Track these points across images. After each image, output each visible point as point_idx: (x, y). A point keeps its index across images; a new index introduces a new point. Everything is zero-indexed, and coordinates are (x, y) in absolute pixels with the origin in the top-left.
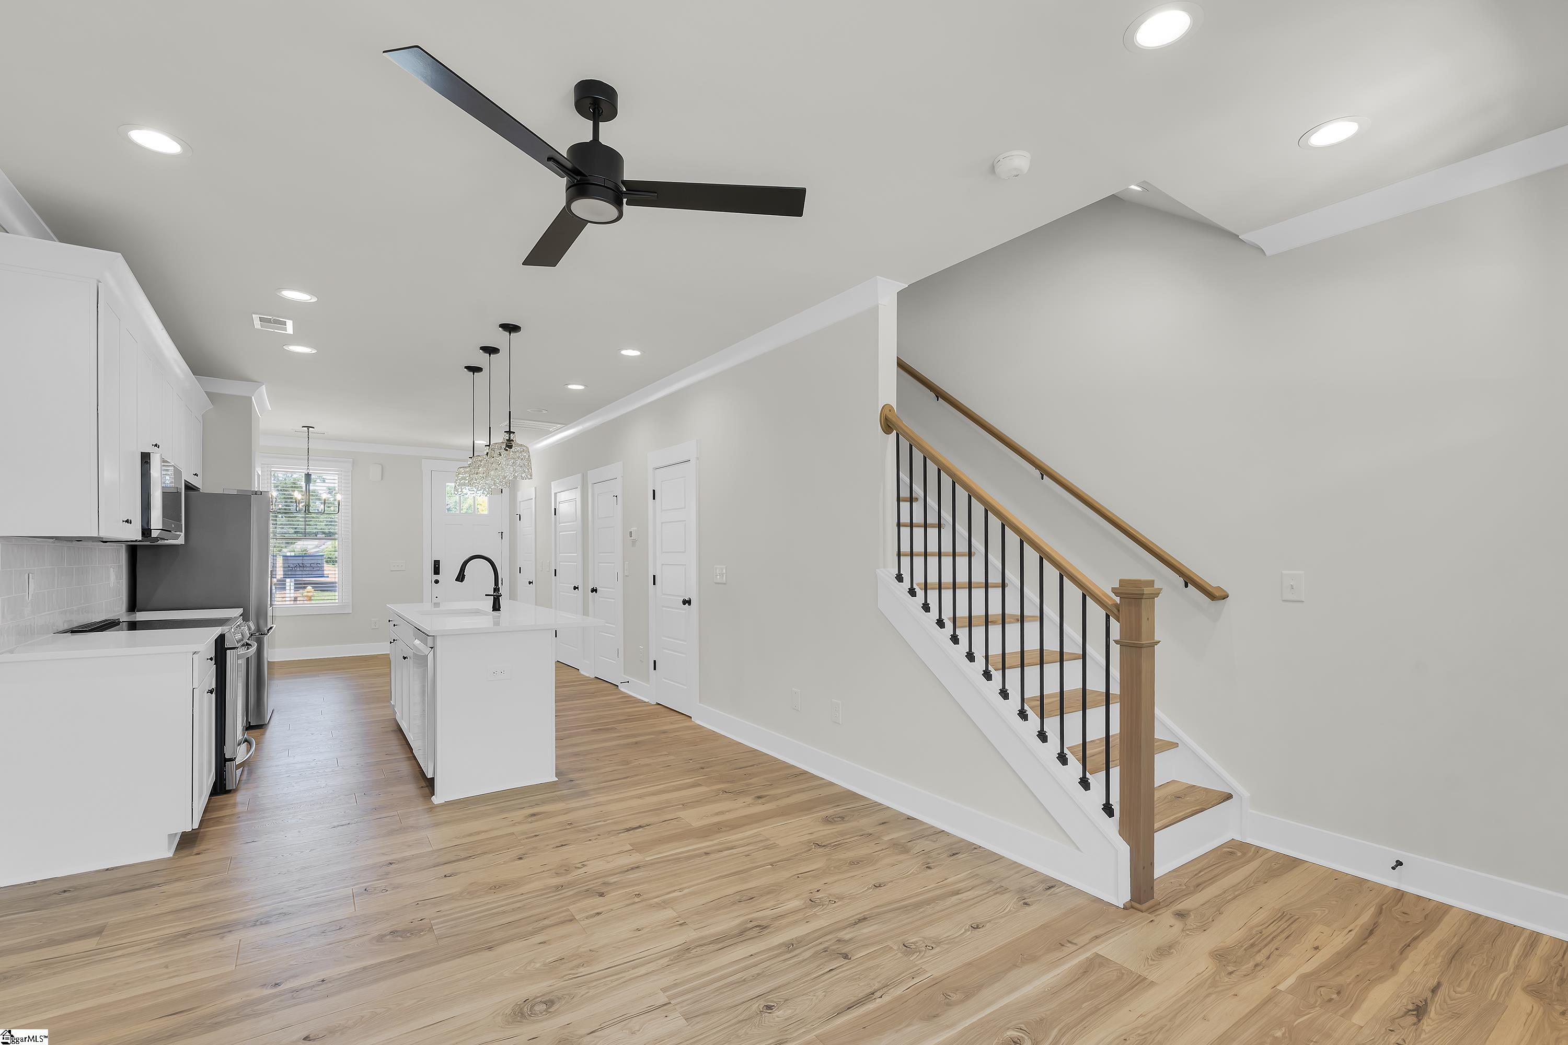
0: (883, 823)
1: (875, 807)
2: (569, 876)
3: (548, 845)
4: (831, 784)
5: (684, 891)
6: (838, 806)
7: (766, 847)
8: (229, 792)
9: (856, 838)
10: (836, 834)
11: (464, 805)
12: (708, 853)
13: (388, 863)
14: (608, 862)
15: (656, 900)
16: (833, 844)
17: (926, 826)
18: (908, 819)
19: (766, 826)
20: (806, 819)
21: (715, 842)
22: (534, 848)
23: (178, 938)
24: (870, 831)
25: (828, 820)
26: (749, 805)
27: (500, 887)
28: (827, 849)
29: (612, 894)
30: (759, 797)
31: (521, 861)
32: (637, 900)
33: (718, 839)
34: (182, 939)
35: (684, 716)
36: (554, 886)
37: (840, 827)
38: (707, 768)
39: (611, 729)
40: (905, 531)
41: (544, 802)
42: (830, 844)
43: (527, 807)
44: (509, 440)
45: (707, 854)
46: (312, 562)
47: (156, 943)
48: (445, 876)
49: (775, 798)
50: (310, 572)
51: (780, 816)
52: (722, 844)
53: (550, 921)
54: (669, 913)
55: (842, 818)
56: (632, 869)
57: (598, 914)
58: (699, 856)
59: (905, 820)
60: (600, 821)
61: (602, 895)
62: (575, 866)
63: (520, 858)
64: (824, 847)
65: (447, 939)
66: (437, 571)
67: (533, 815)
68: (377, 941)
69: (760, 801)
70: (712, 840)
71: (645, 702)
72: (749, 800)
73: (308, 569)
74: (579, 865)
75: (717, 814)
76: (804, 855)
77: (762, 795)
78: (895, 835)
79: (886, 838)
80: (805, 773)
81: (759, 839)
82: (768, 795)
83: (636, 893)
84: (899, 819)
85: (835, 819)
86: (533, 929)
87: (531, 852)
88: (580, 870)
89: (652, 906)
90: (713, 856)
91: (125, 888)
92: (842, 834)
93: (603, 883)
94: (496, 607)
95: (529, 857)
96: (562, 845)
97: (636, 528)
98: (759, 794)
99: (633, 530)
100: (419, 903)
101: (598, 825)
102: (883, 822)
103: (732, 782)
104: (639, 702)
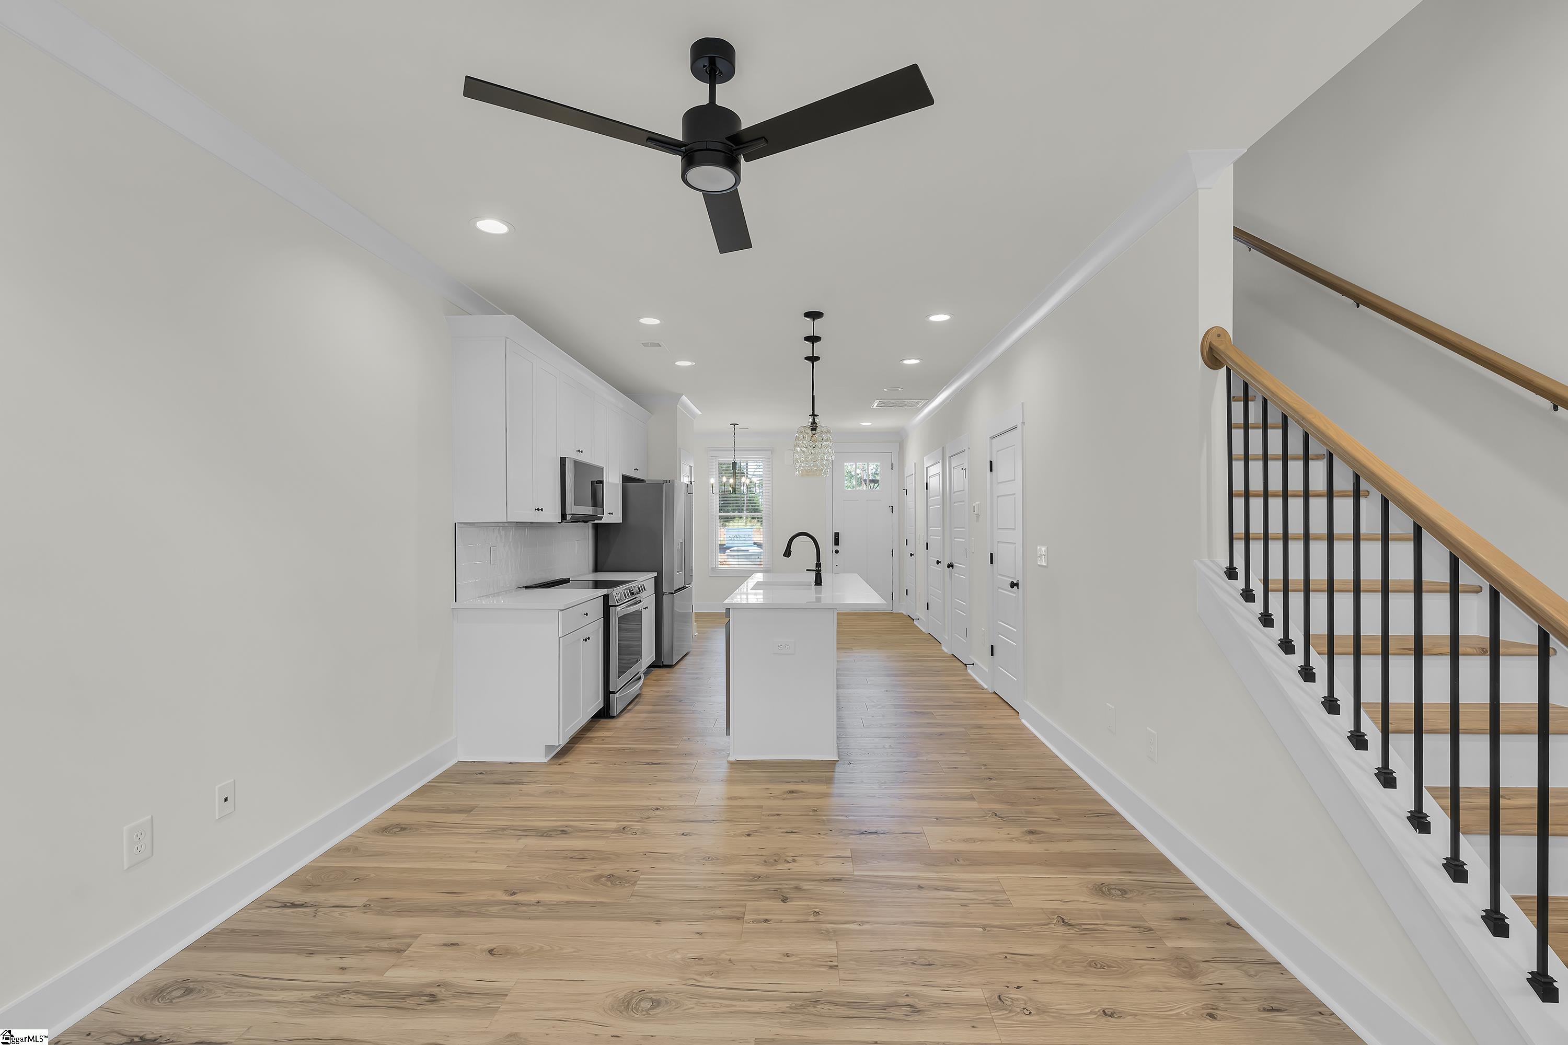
0: (1181, 919)
1: (1189, 890)
2: (773, 868)
3: (780, 828)
4: (1141, 839)
5: (863, 926)
6: (1130, 872)
7: (994, 903)
8: (613, 717)
9: (1124, 928)
10: (1099, 913)
11: (746, 767)
12: (922, 888)
13: (655, 807)
14: (817, 864)
15: (829, 926)
16: (1084, 927)
17: (1251, 946)
18: (1228, 924)
19: (1013, 873)
20: (1072, 879)
21: (940, 875)
22: (766, 828)
23: (499, 831)
24: (1153, 924)
25: (1101, 890)
26: (1011, 840)
27: (712, 859)
28: (1072, 931)
29: (795, 903)
30: (1031, 832)
31: (749, 838)
32: (812, 918)
33: (946, 872)
34: (500, 832)
35: (1014, 711)
36: (752, 874)
37: (1110, 905)
38: (996, 779)
39: (927, 713)
40: (1239, 503)
41: (810, 781)
42: (1081, 925)
43: (793, 782)
44: (814, 423)
45: (920, 887)
46: (745, 533)
47: (486, 830)
48: (683, 834)
49: (1051, 839)
50: (744, 542)
51: (1040, 864)
52: (949, 880)
53: (722, 912)
54: (829, 948)
55: (1124, 892)
56: (834, 880)
57: (767, 921)
58: (910, 887)
59: (1222, 924)
60: (842, 815)
61: (785, 900)
62: (786, 858)
63: (749, 835)
64: (1069, 927)
65: (638, 898)
66: (837, 542)
67: (792, 792)
68: (595, 881)
69: (1029, 837)
70: (937, 872)
71: (983, 689)
72: (1016, 832)
73: (742, 539)
74: (790, 859)
75: (966, 841)
76: (1035, 929)
77: (1036, 831)
78: (1187, 944)
79: (1170, 944)
80: (1116, 814)
81: (994, 888)
82: (1043, 832)
83: (816, 910)
84: (1212, 921)
85: (1113, 891)
86: (704, 915)
87: (762, 830)
88: (788, 864)
89: (820, 932)
90: (923, 893)
91: (507, 780)
92: (1107, 915)
93: (796, 887)
94: (818, 582)
95: (757, 836)
96: (792, 832)
97: (979, 502)
98: (1032, 828)
99: (977, 504)
100: (647, 854)
101: (838, 819)
102: (1183, 916)
103: (1012, 804)
104: (977, 688)
